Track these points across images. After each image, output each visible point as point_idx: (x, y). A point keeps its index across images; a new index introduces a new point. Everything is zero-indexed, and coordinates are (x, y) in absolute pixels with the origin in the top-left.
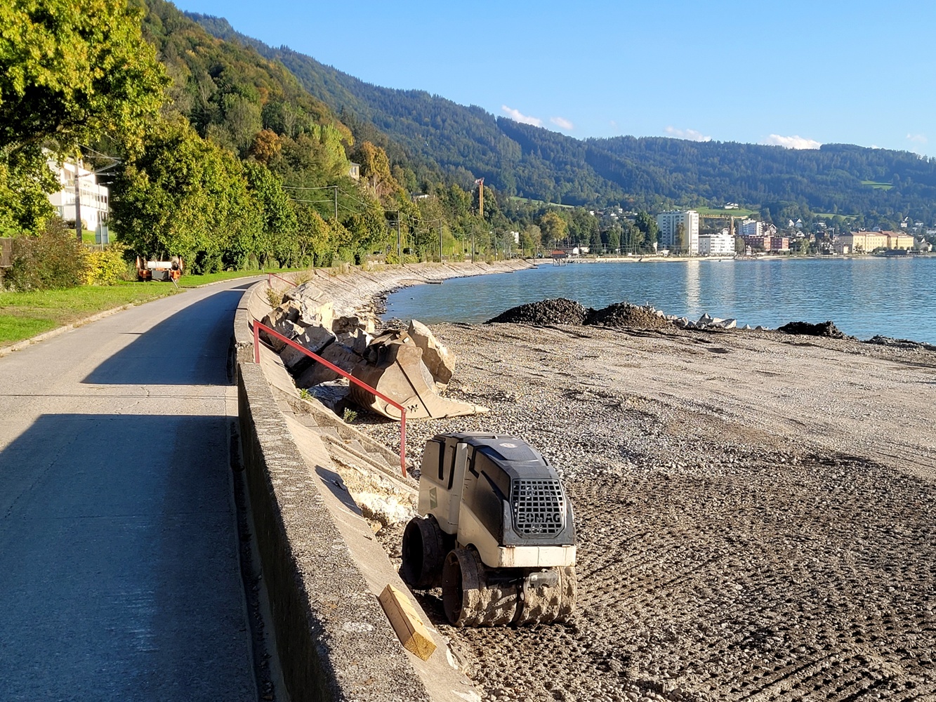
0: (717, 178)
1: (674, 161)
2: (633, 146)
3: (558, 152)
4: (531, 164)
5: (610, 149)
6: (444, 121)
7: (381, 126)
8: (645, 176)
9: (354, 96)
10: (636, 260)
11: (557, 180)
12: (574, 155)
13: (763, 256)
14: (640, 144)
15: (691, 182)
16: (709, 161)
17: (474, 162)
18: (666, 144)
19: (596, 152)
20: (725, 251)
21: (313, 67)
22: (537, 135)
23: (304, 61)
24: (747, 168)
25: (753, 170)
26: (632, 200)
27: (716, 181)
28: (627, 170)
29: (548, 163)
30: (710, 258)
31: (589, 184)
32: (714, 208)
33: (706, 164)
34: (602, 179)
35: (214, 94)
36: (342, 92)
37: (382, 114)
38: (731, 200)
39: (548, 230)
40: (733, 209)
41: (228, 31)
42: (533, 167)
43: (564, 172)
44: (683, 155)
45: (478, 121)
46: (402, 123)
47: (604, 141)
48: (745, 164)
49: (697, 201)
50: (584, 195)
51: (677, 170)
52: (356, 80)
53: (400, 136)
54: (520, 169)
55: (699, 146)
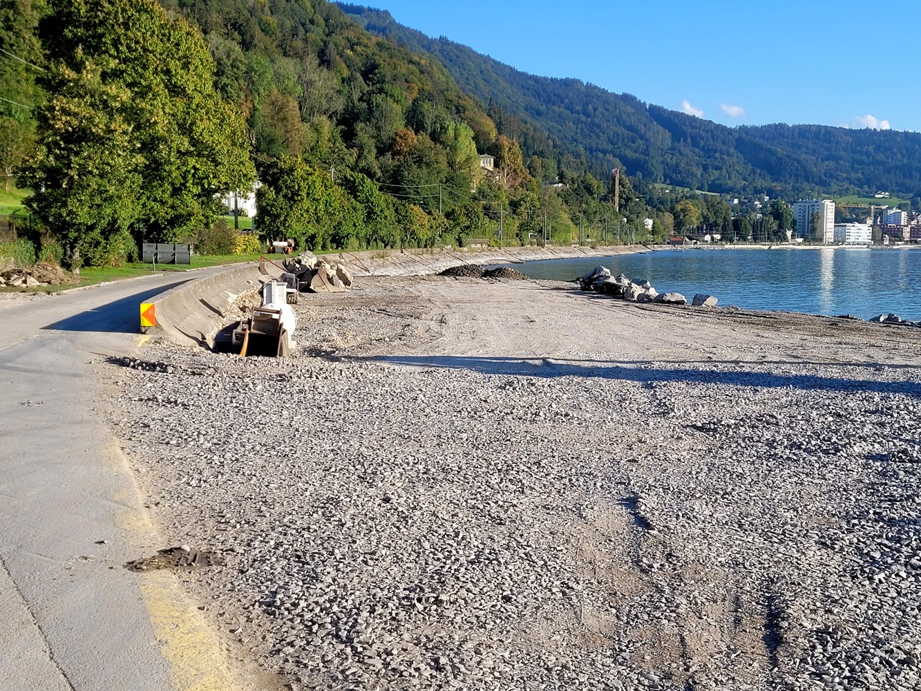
0: (871, 167)
1: (827, 149)
2: (786, 134)
3: (708, 140)
4: (679, 151)
5: (763, 137)
6: (595, 109)
7: (533, 114)
8: (796, 164)
9: (508, 85)
10: (766, 247)
11: (705, 168)
12: (724, 143)
13: (900, 245)
14: (793, 132)
15: (843, 170)
16: (864, 150)
17: (622, 149)
18: (820, 132)
19: (746, 140)
20: (861, 240)
21: (469, 57)
22: (688, 123)
23: (461, 51)
24: (903, 156)
25: (909, 158)
26: (779, 188)
27: (869, 169)
28: (778, 158)
29: (697, 150)
30: (844, 246)
31: (737, 172)
32: (864, 197)
33: (860, 152)
34: (750, 167)
35: (364, 94)
36: (497, 81)
37: (535, 102)
38: (883, 188)
39: (681, 217)
40: (883, 198)
41: (390, 23)
42: (681, 154)
43: (713, 160)
44: (837, 143)
45: (629, 109)
46: (554, 112)
47: (755, 128)
48: (901, 153)
49: (847, 190)
50: (730, 183)
51: (828, 158)
52: (512, 69)
53: (551, 124)
54: (668, 157)
55: (853, 135)
